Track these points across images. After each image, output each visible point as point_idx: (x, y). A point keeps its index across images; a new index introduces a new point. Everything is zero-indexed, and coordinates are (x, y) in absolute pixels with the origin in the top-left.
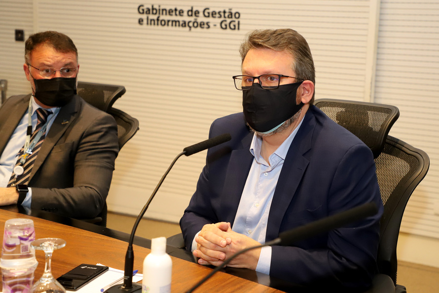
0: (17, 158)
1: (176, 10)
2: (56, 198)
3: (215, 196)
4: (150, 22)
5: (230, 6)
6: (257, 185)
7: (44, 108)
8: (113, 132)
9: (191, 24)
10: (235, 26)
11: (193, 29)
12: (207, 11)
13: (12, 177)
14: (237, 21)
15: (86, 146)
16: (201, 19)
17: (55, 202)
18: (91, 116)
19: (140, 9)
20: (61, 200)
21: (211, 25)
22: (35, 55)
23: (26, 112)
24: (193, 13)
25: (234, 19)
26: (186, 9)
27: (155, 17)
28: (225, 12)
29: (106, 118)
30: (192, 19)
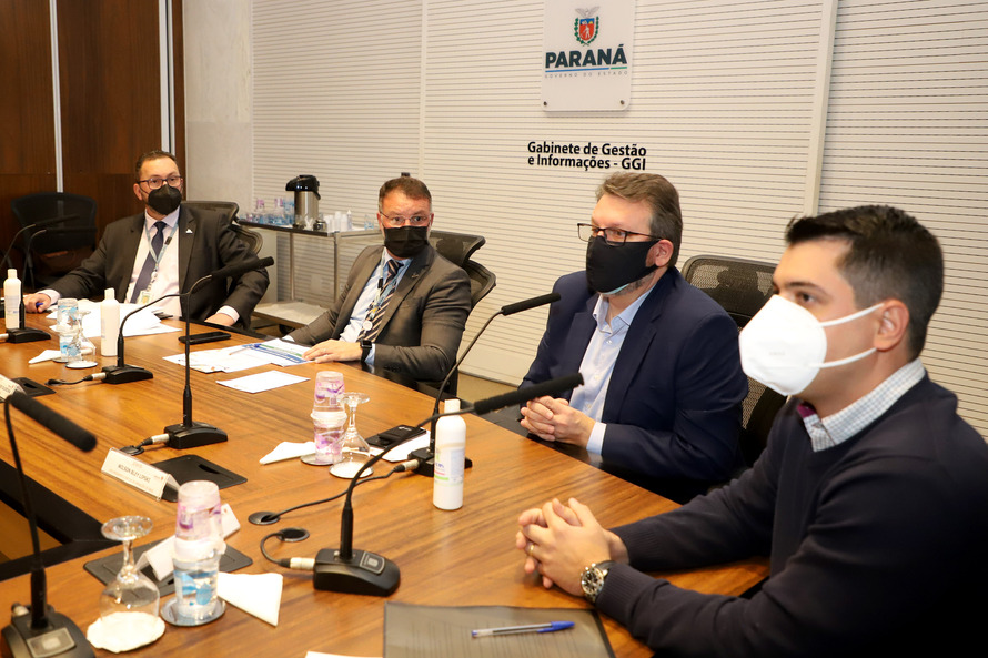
0: (367, 313)
1: (571, 146)
2: (399, 357)
3: (554, 363)
4: (542, 161)
5: (635, 141)
6: (599, 354)
7: (396, 260)
8: (465, 288)
9: (588, 164)
10: (639, 164)
11: (589, 168)
12: (607, 147)
13: (362, 333)
14: (642, 158)
15: (434, 303)
16: (600, 156)
17: (398, 361)
18: (442, 269)
19: (531, 147)
20: (405, 359)
21: (611, 164)
22: (386, 201)
23: (379, 264)
24: (591, 149)
25: (638, 156)
26: (582, 146)
27: (547, 155)
28: (627, 148)
29: (457, 273)
30: (589, 157)
